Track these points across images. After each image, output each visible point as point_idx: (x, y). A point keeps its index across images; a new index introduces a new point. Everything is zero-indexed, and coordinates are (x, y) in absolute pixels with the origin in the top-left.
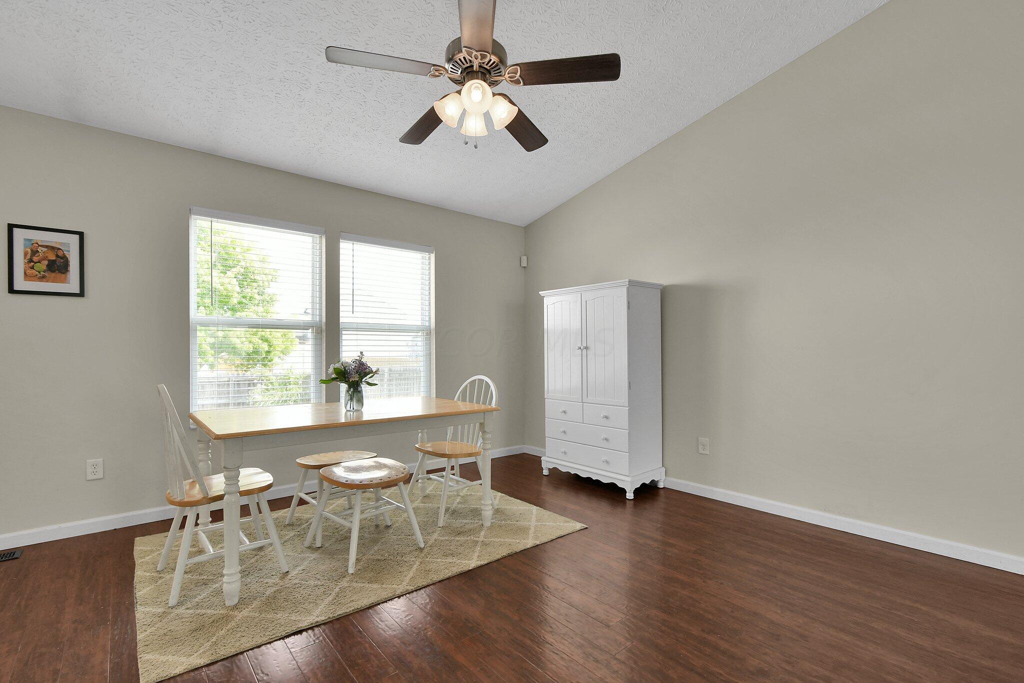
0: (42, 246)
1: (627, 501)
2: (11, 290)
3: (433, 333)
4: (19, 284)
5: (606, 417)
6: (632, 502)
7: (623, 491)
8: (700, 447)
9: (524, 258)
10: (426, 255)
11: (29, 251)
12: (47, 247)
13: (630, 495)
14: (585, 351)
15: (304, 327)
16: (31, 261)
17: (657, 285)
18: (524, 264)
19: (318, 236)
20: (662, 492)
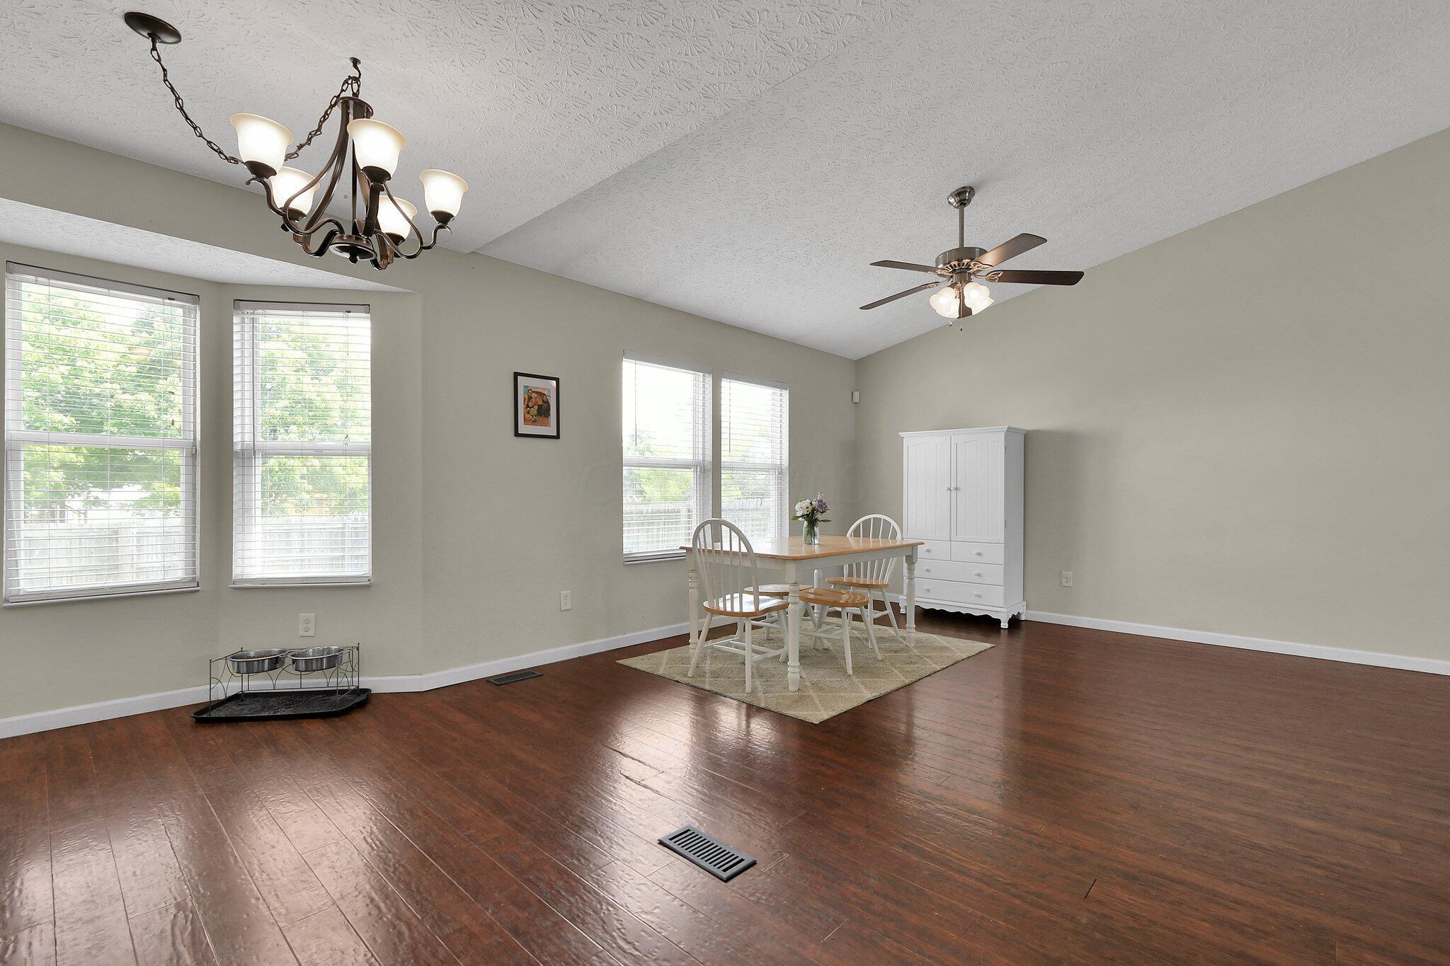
0: (534, 392)
1: (1002, 630)
2: (517, 434)
3: (786, 472)
4: (523, 429)
5: (979, 554)
6: (1007, 631)
7: (998, 621)
8: (1064, 580)
9: (857, 394)
10: (778, 391)
11: (526, 396)
12: (537, 393)
13: (1004, 625)
14: (954, 492)
15: (686, 466)
16: (528, 406)
17: (1021, 430)
18: (856, 399)
19: (701, 374)
20: (1023, 623)
